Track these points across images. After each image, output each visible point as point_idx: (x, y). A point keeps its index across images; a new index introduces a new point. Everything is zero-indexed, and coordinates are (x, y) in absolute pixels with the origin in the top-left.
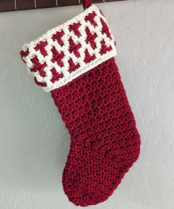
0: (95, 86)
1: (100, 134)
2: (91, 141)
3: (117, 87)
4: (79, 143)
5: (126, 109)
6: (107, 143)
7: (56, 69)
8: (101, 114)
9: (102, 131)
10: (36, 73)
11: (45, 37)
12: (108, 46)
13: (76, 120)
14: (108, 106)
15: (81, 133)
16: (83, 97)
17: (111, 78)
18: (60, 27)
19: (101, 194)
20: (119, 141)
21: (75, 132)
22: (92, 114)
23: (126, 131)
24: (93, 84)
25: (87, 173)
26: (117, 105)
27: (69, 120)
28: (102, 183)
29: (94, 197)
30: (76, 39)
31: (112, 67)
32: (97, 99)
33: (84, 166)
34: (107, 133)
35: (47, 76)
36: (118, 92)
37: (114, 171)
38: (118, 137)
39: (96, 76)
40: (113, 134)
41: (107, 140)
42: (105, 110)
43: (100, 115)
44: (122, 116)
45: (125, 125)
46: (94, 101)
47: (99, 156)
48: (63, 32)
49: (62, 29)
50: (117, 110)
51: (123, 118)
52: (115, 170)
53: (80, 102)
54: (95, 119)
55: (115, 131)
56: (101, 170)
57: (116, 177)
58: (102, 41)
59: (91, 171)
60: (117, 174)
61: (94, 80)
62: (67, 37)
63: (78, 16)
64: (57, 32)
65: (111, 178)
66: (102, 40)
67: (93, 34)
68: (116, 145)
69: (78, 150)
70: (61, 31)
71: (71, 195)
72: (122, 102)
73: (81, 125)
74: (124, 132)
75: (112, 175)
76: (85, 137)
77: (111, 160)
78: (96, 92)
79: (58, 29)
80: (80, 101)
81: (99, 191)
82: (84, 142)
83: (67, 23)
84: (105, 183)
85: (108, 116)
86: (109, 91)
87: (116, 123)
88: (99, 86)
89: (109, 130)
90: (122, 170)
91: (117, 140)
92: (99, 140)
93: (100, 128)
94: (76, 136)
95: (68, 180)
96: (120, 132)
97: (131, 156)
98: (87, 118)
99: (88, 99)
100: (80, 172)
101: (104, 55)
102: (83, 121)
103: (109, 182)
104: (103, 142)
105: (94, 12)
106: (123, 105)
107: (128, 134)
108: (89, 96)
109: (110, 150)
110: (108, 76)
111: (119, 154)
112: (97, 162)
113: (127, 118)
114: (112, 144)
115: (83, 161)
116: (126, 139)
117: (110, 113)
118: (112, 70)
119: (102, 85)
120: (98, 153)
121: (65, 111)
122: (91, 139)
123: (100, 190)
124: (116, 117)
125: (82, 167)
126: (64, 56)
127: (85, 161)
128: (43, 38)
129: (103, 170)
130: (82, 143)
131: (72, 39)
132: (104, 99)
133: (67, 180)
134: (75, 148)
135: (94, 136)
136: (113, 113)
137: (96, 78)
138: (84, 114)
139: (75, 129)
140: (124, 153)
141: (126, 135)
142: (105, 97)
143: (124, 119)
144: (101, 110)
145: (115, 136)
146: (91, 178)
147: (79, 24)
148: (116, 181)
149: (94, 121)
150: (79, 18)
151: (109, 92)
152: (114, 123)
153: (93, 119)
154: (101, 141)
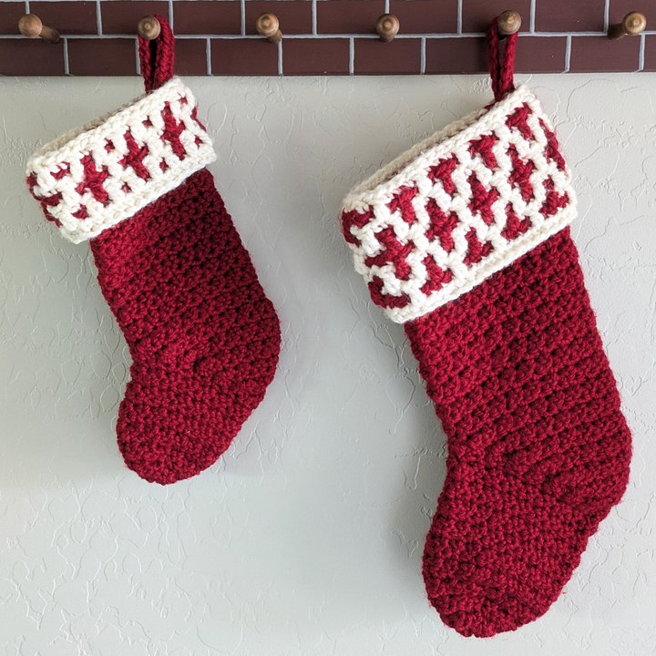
0: (522, 300)
1: (532, 430)
2: (506, 450)
3: (578, 303)
4: (474, 459)
5: (599, 360)
6: (550, 454)
7: (437, 258)
8: (535, 377)
9: (536, 424)
10: (384, 269)
11: (414, 173)
12: (562, 194)
13: (467, 396)
14: (554, 353)
15: (481, 431)
16: (487, 331)
17: (563, 278)
18: (447, 146)
19: (532, 596)
20: (581, 447)
21: (464, 429)
22: (511, 376)
23: (600, 420)
24: (514, 294)
25: (496, 541)
26: (578, 352)
27: (452, 394)
28: (536, 566)
29: (511, 607)
30: (486, 178)
31: (565, 248)
32: (524, 335)
33: (487, 521)
34: (551, 427)
35: (415, 277)
36: (580, 316)
37: (565, 532)
38: (578, 437)
39: (523, 274)
40: (566, 430)
41: (550, 446)
42: (545, 365)
43: (532, 380)
44: (588, 379)
45: (598, 405)
46: (516, 340)
47: (527, 493)
48: (457, 159)
49: (453, 151)
50: (577, 365)
51: (592, 385)
52: (567, 529)
53: (478, 344)
54: (518, 390)
55: (571, 422)
56: (532, 531)
57: (570, 547)
58: (546, 181)
59: (505, 534)
60: (571, 538)
61: (518, 283)
62: (465, 173)
63: (491, 117)
64: (440, 160)
65: (557, 550)
66: (547, 178)
67: (525, 162)
68: (572, 459)
69: (470, 478)
70: (451, 157)
71: (450, 606)
72: (590, 342)
73: (480, 407)
74: (594, 423)
75: (559, 542)
76: (489, 442)
77: (558, 501)
78: (521, 317)
79: (442, 152)
80: (481, 343)
81: (528, 589)
82: (487, 455)
83: (464, 136)
84: (544, 564)
85: (553, 382)
86: (557, 312)
87: (573, 399)
88: (533, 300)
89: (556, 420)
90: (584, 529)
91: (575, 444)
92: (528, 446)
93: (532, 416)
94: (465, 438)
95: (444, 563)
96: (583, 423)
97: (610, 487)
98: (496, 387)
99: (500, 338)
100: (476, 539)
101: (552, 218)
102: (484, 397)
103: (552, 561)
104: (540, 453)
105: (526, 105)
106: (591, 351)
107: (605, 429)
108: (503, 327)
109: (558, 474)
110: (557, 273)
111: (582, 483)
112: (521, 509)
113: (603, 386)
114: (563, 457)
115: (484, 508)
116: (599, 442)
117: (559, 373)
118: (567, 257)
119: (539, 299)
120: (523, 483)
121: (443, 372)
122: (507, 446)
123: (530, 587)
124: (575, 382)
125: (481, 525)
126: (458, 224)
127: (490, 507)
128: (406, 177)
129: (537, 530)
130: (483, 457)
131: (478, 178)
132: (545, 336)
133: (441, 564)
134: (463, 472)
135: (515, 438)
136: (567, 373)
137: (524, 280)
138: (489, 379)
139: (463, 419)
140: (594, 480)
141: (599, 430)
142: (546, 329)
143: (594, 389)
144: (534, 366)
145: (571, 436)
146: (506, 552)
147: (494, 138)
148: (571, 558)
149: (516, 396)
150: (495, 120)
151: (557, 316)
152: (570, 401)
153: (514, 390)
154: (535, 450)
